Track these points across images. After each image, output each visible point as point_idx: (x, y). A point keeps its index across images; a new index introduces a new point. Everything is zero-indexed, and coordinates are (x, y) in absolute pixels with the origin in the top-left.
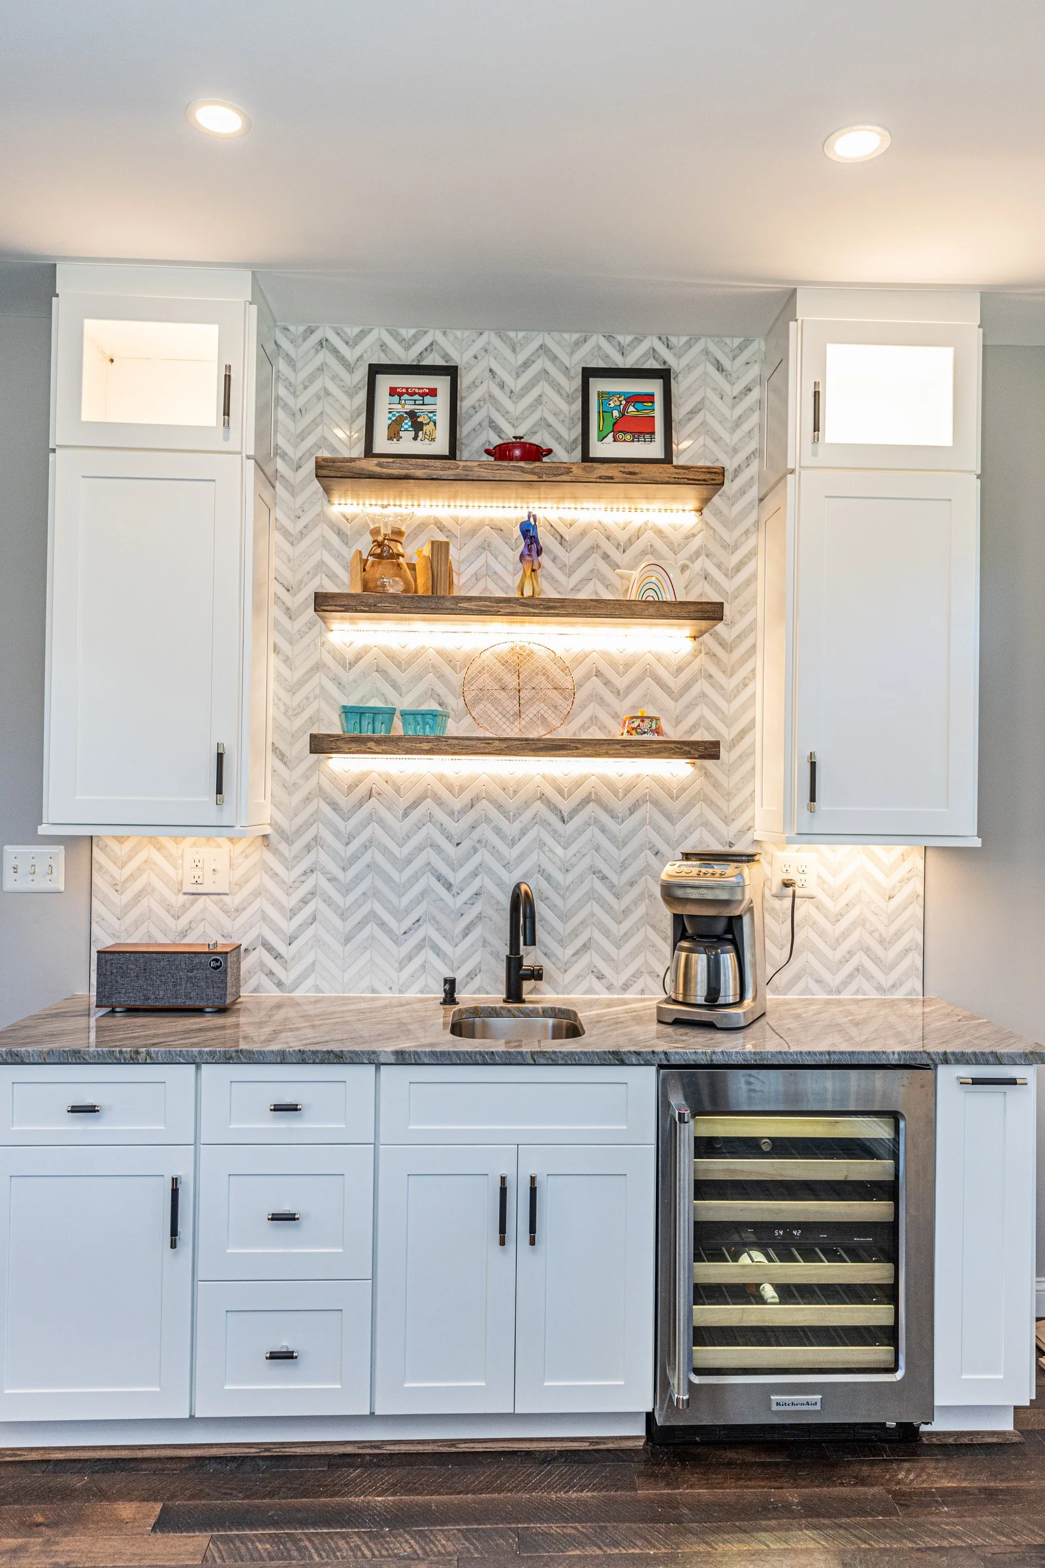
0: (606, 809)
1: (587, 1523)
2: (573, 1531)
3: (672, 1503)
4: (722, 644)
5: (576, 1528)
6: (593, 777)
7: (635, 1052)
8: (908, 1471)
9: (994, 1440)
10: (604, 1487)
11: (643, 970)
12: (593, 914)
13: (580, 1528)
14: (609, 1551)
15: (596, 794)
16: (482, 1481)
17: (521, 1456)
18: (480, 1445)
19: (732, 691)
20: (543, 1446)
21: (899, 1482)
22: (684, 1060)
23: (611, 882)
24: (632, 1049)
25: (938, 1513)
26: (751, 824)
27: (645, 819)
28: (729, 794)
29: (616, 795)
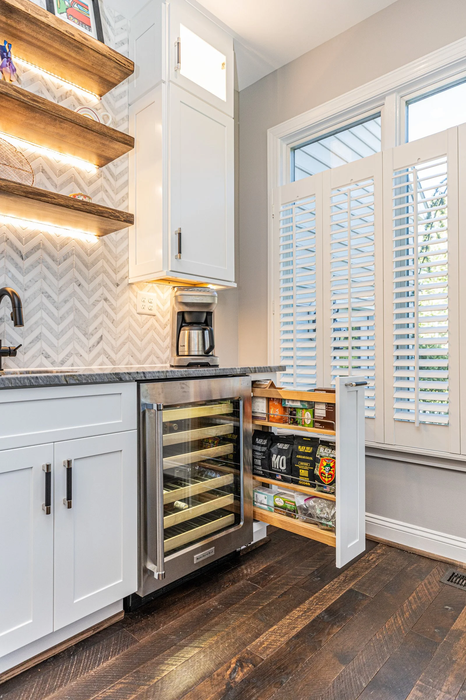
0: (49, 255)
1: (125, 675)
2: (121, 686)
3: (163, 637)
4: (112, 175)
5: (121, 683)
6: (41, 234)
7: (128, 373)
8: (246, 569)
9: (262, 543)
10: (119, 650)
11: (72, 352)
12: (42, 318)
13: (123, 681)
14: (151, 684)
15: (43, 245)
16: (34, 692)
17: (52, 661)
18: (18, 670)
19: (117, 202)
20: (64, 647)
21: (247, 575)
22: (153, 377)
23: (53, 300)
24: (126, 371)
25: (271, 580)
26: (127, 275)
27: (73, 264)
28: (116, 257)
29: (55, 247)
